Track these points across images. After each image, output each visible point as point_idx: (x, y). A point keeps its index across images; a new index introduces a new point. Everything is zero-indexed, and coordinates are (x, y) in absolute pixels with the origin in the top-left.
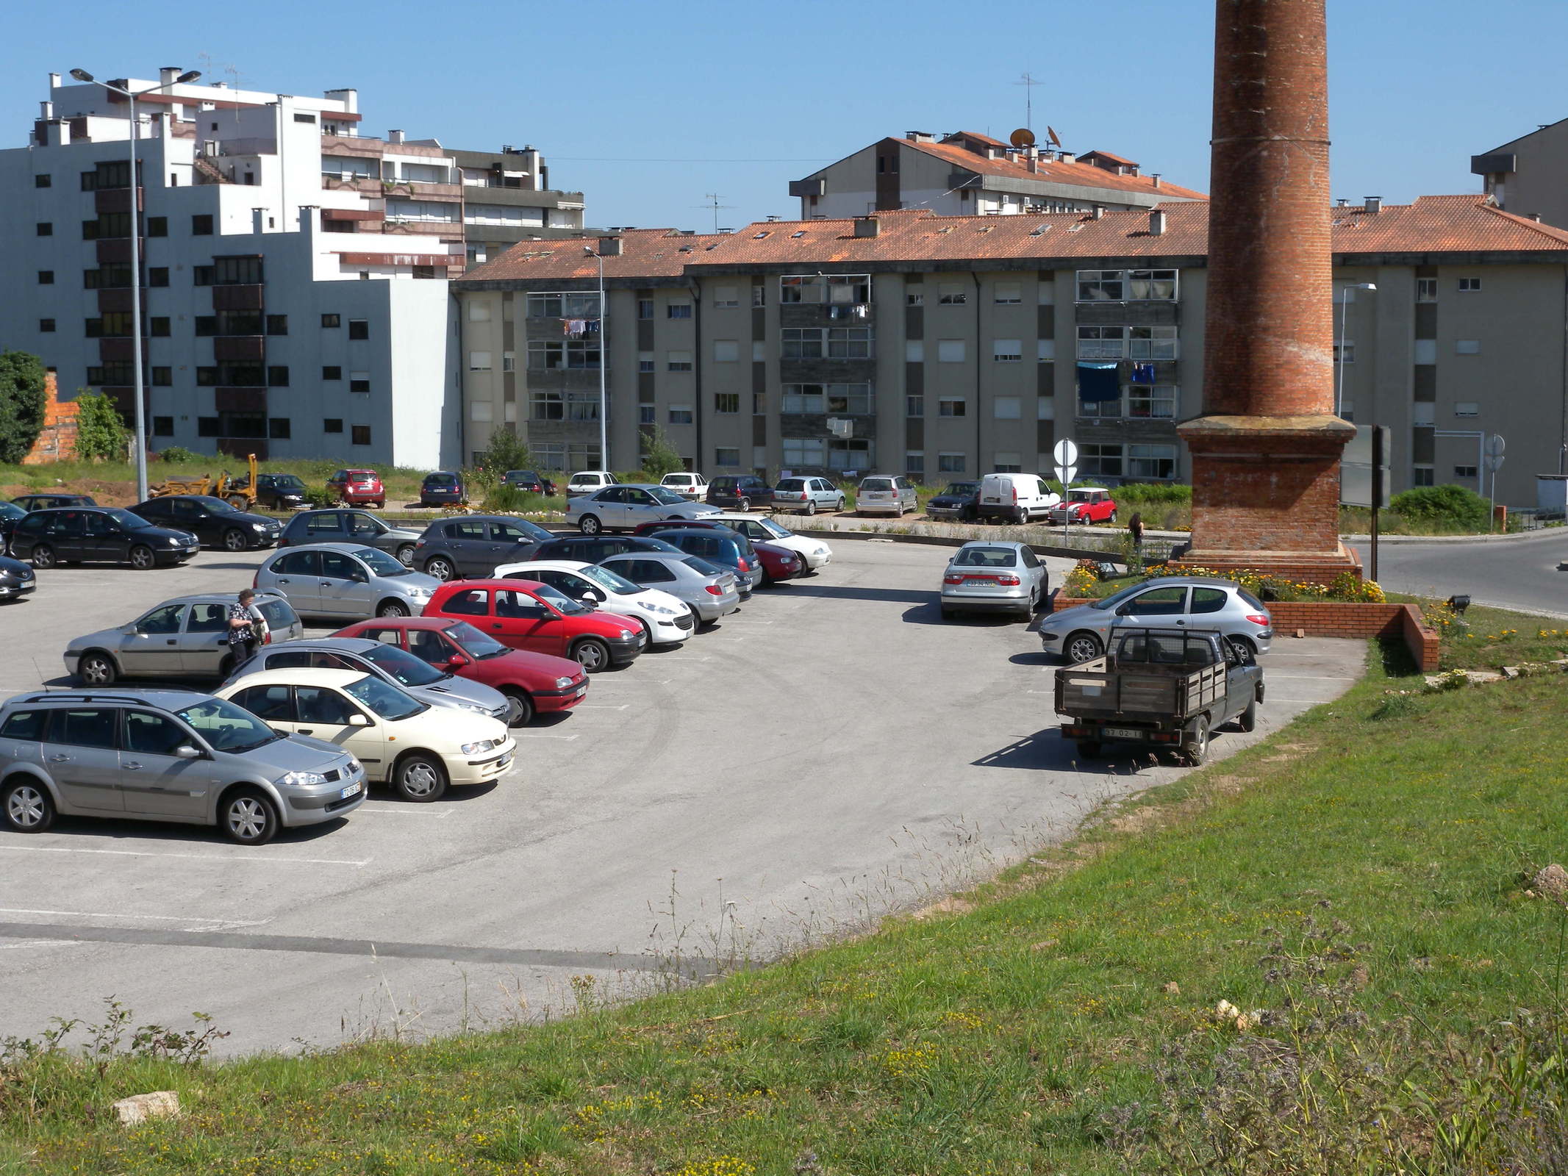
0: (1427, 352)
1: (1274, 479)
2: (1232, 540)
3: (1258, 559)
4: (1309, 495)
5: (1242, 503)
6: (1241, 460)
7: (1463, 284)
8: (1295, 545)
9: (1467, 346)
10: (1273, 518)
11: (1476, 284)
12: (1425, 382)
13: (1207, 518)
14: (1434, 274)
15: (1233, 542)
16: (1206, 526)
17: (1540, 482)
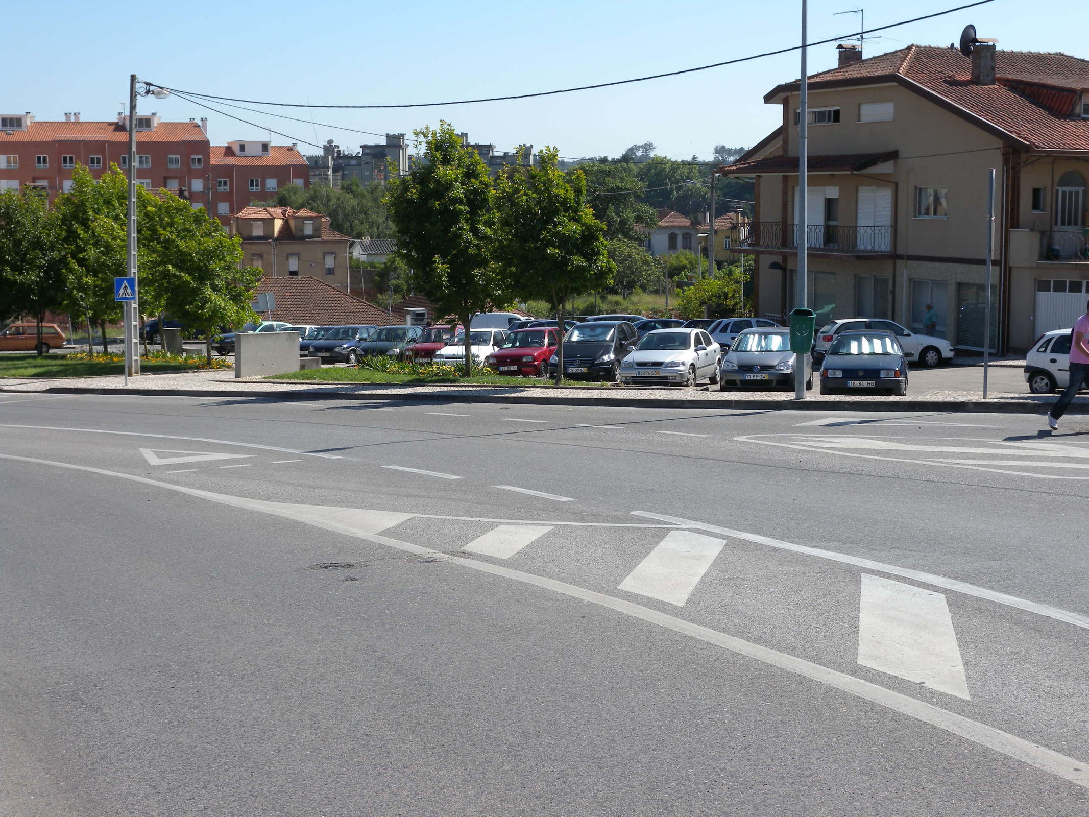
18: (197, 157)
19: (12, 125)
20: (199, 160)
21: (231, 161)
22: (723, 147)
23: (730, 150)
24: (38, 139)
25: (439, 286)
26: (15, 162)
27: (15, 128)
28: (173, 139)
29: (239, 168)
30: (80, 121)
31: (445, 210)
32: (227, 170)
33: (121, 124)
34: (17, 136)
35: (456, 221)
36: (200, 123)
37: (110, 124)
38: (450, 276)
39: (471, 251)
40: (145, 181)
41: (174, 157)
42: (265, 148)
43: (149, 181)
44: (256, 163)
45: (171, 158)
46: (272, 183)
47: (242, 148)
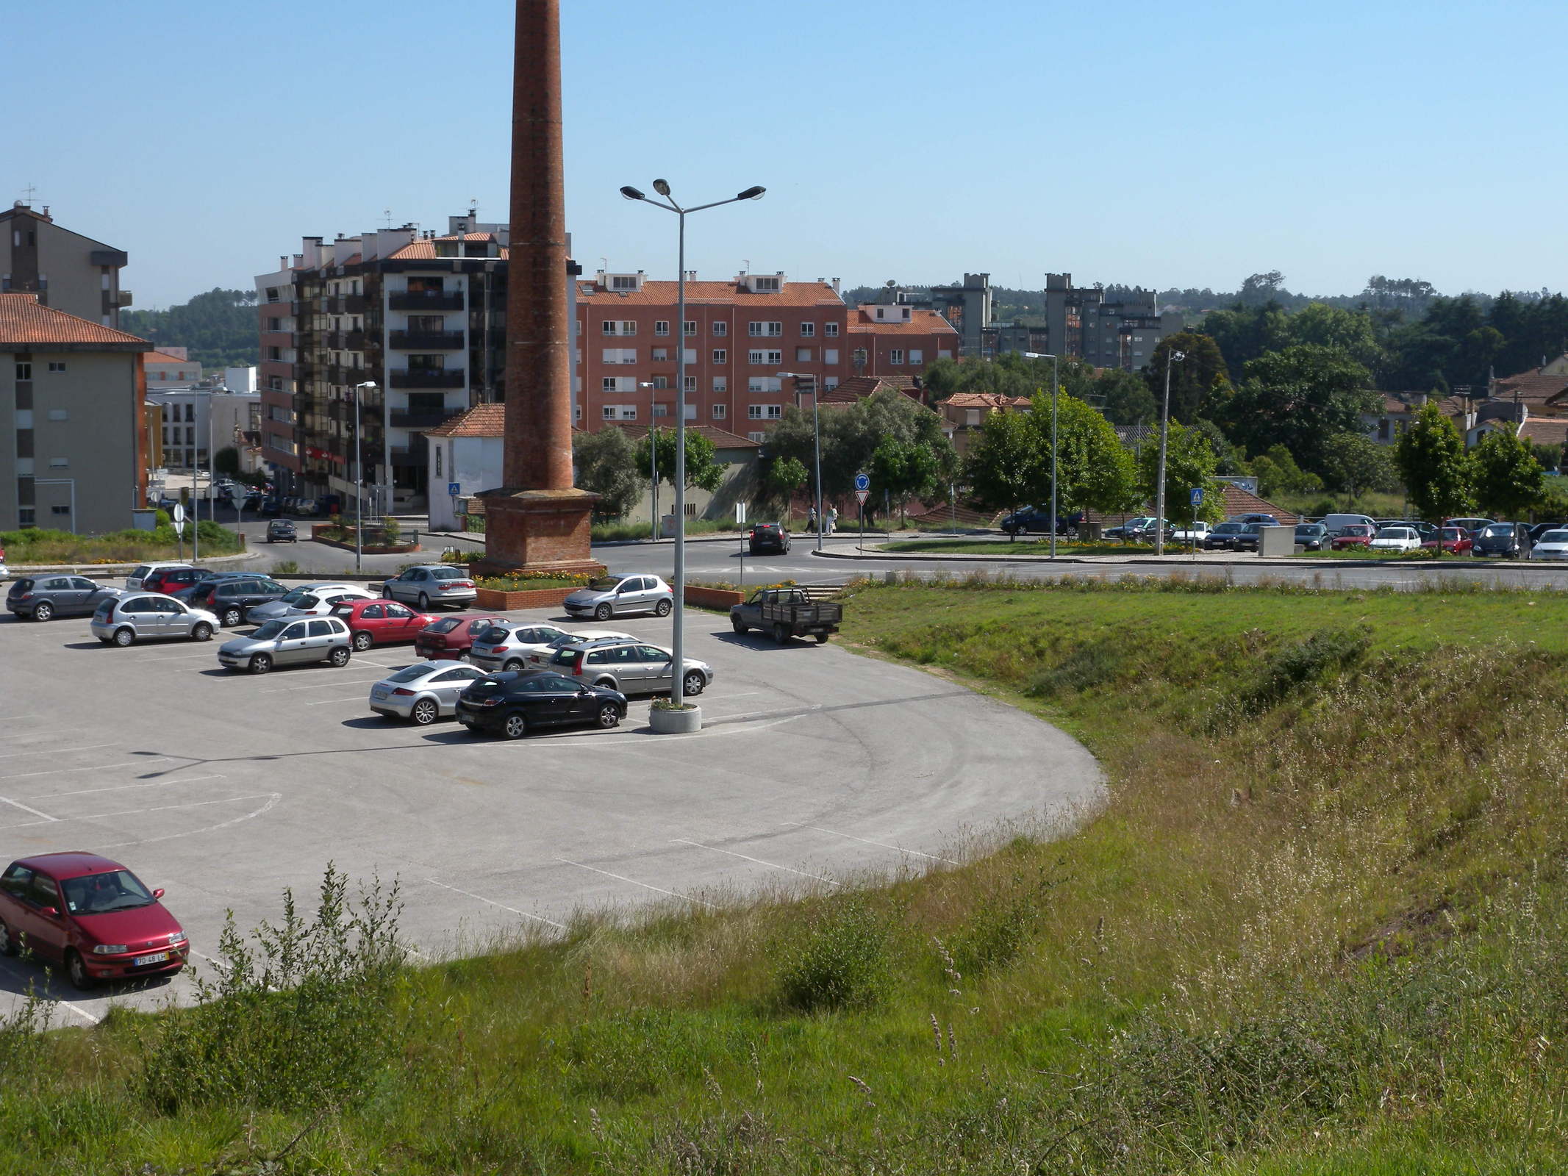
0: (25, 419)
1: (562, 523)
2: (545, 556)
3: (559, 565)
4: (578, 530)
5: (549, 535)
6: (547, 514)
7: (52, 367)
8: (573, 557)
9: (59, 414)
10: (562, 543)
11: (62, 367)
12: (25, 443)
13: (533, 545)
14: (29, 359)
15: (545, 558)
16: (533, 550)
17: (135, 515)
18: (831, 324)
19: (625, 285)
20: (835, 328)
21: (869, 328)
22: (1382, 278)
23: (1391, 283)
24: (655, 302)
25: (1431, 501)
26: (633, 329)
27: (628, 289)
28: (806, 304)
29: (881, 337)
30: (697, 280)
31: (1435, 454)
32: (866, 339)
33: (742, 284)
34: (631, 301)
35: (1441, 461)
36: (831, 284)
37: (731, 284)
38: (1439, 494)
39: (1451, 480)
40: (775, 351)
41: (807, 323)
42: (906, 313)
43: (779, 351)
44: (898, 332)
45: (805, 326)
46: (916, 356)
47: (880, 314)
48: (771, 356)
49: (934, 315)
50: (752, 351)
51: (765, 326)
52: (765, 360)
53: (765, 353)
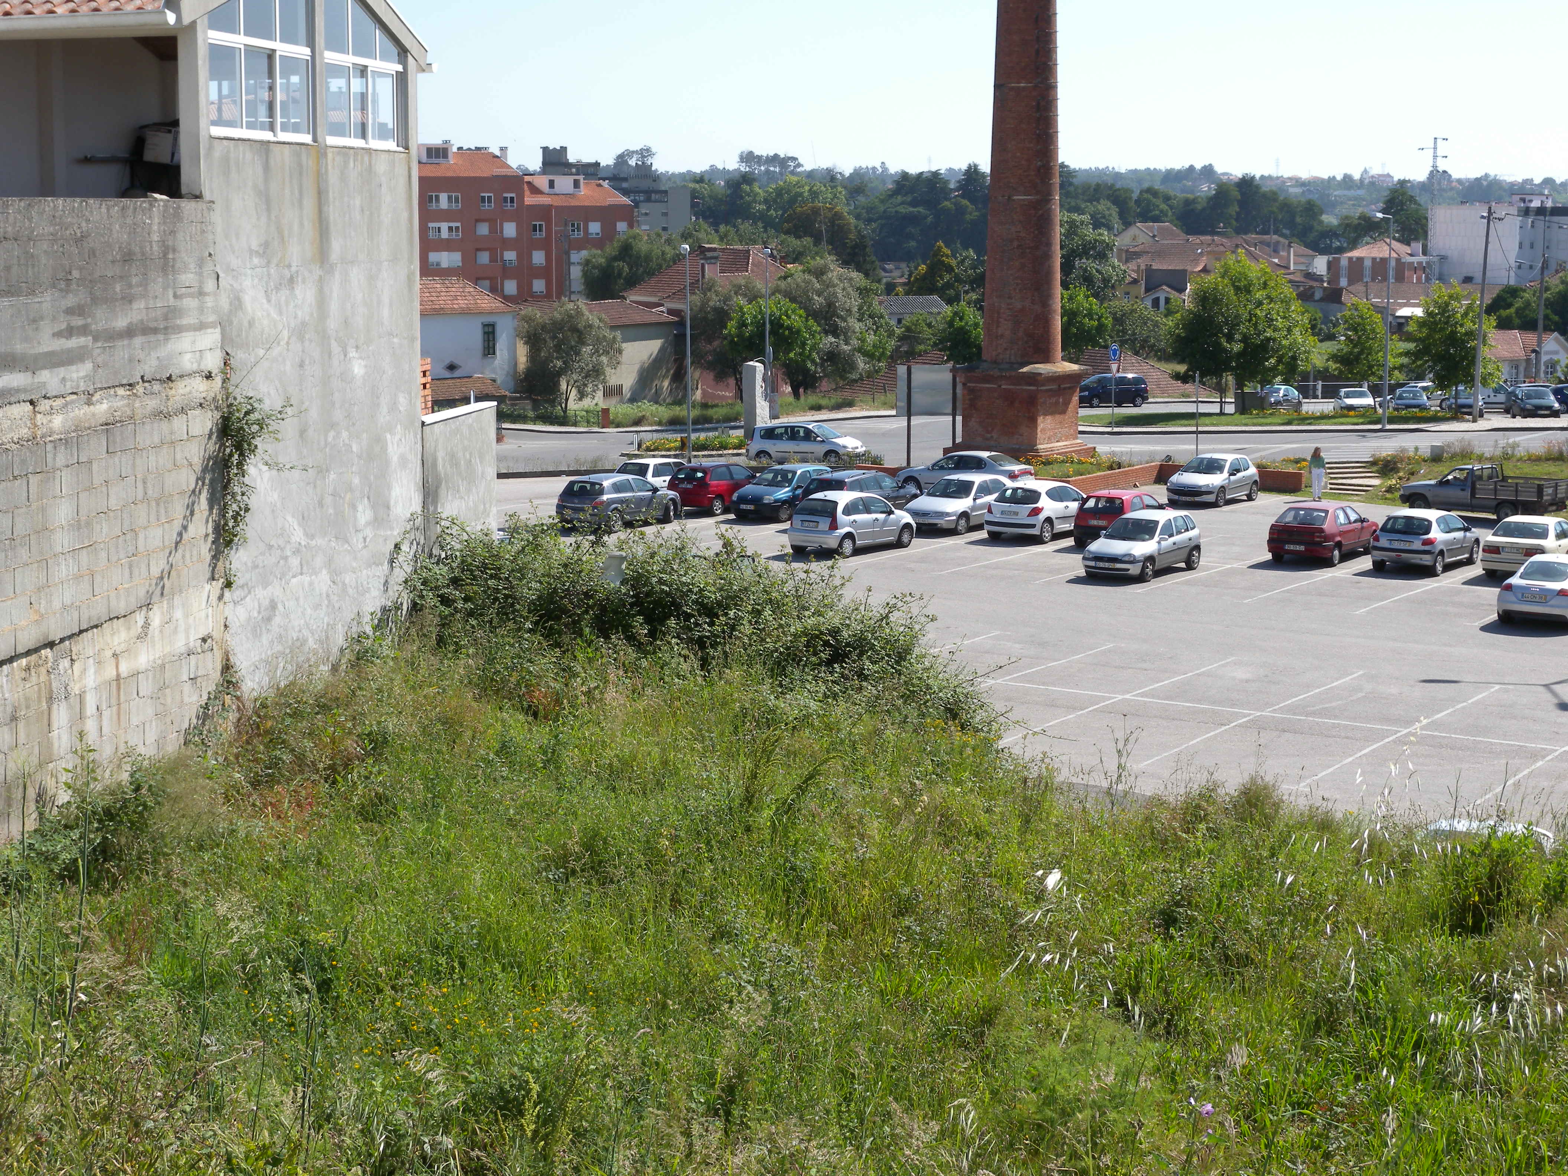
1: (1061, 400)
2: (1052, 438)
5: (1052, 414)
10: (1061, 423)
15: (1051, 441)
16: (1042, 430)
18: (509, 195)
20: (512, 199)
22: (751, 153)
28: (482, 174)
29: (557, 209)
40: (454, 225)
41: (486, 195)
42: (576, 184)
43: (458, 224)
44: (574, 203)
45: (483, 198)
46: (595, 228)
47: (552, 184)
48: (450, 229)
49: (600, 185)
50: (431, 225)
51: (443, 197)
52: (445, 234)
53: (444, 226)
